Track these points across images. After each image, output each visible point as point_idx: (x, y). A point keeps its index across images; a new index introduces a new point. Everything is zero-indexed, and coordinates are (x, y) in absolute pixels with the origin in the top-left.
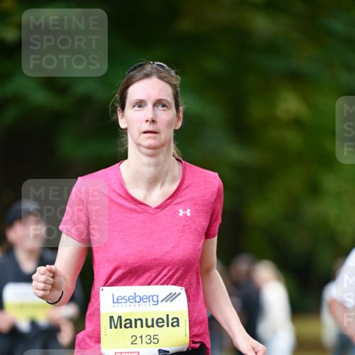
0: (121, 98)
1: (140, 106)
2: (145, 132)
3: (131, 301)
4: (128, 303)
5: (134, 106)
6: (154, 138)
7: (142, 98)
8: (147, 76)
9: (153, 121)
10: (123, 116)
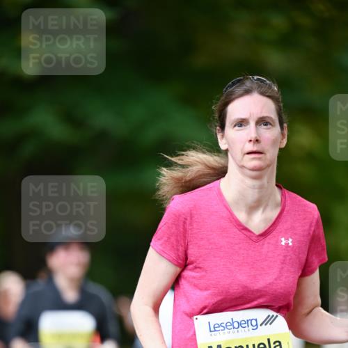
0: (220, 117)
1: (241, 126)
2: (249, 153)
3: (228, 327)
4: (226, 330)
5: (235, 126)
6: (259, 159)
7: (243, 117)
8: (248, 92)
9: (257, 141)
10: (223, 136)
